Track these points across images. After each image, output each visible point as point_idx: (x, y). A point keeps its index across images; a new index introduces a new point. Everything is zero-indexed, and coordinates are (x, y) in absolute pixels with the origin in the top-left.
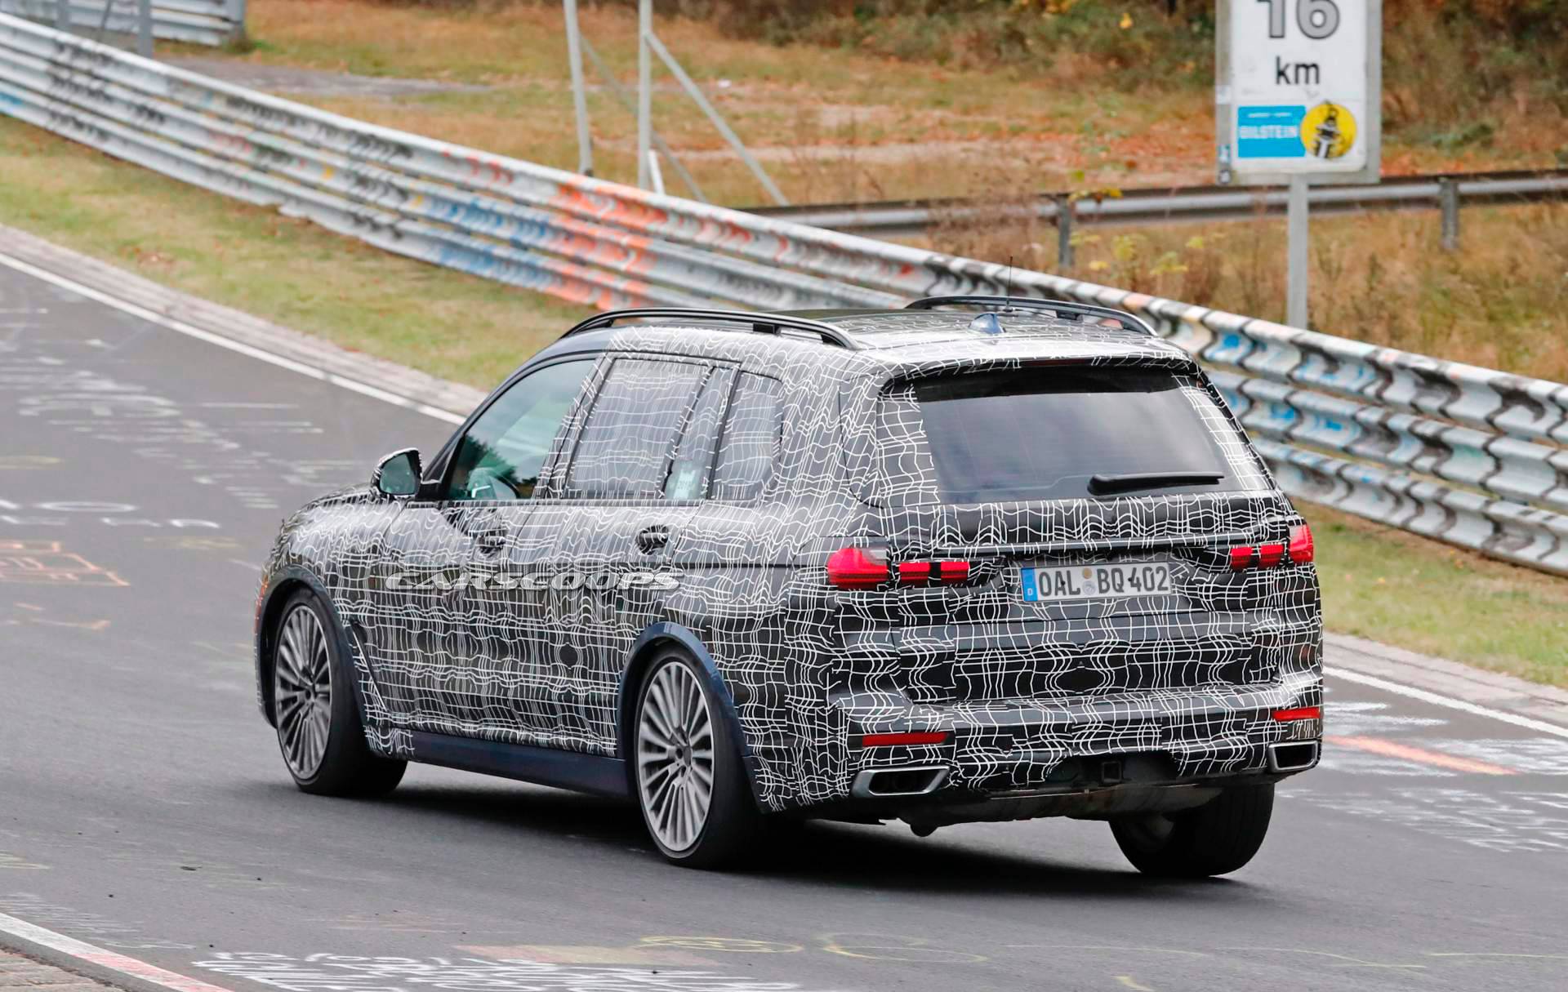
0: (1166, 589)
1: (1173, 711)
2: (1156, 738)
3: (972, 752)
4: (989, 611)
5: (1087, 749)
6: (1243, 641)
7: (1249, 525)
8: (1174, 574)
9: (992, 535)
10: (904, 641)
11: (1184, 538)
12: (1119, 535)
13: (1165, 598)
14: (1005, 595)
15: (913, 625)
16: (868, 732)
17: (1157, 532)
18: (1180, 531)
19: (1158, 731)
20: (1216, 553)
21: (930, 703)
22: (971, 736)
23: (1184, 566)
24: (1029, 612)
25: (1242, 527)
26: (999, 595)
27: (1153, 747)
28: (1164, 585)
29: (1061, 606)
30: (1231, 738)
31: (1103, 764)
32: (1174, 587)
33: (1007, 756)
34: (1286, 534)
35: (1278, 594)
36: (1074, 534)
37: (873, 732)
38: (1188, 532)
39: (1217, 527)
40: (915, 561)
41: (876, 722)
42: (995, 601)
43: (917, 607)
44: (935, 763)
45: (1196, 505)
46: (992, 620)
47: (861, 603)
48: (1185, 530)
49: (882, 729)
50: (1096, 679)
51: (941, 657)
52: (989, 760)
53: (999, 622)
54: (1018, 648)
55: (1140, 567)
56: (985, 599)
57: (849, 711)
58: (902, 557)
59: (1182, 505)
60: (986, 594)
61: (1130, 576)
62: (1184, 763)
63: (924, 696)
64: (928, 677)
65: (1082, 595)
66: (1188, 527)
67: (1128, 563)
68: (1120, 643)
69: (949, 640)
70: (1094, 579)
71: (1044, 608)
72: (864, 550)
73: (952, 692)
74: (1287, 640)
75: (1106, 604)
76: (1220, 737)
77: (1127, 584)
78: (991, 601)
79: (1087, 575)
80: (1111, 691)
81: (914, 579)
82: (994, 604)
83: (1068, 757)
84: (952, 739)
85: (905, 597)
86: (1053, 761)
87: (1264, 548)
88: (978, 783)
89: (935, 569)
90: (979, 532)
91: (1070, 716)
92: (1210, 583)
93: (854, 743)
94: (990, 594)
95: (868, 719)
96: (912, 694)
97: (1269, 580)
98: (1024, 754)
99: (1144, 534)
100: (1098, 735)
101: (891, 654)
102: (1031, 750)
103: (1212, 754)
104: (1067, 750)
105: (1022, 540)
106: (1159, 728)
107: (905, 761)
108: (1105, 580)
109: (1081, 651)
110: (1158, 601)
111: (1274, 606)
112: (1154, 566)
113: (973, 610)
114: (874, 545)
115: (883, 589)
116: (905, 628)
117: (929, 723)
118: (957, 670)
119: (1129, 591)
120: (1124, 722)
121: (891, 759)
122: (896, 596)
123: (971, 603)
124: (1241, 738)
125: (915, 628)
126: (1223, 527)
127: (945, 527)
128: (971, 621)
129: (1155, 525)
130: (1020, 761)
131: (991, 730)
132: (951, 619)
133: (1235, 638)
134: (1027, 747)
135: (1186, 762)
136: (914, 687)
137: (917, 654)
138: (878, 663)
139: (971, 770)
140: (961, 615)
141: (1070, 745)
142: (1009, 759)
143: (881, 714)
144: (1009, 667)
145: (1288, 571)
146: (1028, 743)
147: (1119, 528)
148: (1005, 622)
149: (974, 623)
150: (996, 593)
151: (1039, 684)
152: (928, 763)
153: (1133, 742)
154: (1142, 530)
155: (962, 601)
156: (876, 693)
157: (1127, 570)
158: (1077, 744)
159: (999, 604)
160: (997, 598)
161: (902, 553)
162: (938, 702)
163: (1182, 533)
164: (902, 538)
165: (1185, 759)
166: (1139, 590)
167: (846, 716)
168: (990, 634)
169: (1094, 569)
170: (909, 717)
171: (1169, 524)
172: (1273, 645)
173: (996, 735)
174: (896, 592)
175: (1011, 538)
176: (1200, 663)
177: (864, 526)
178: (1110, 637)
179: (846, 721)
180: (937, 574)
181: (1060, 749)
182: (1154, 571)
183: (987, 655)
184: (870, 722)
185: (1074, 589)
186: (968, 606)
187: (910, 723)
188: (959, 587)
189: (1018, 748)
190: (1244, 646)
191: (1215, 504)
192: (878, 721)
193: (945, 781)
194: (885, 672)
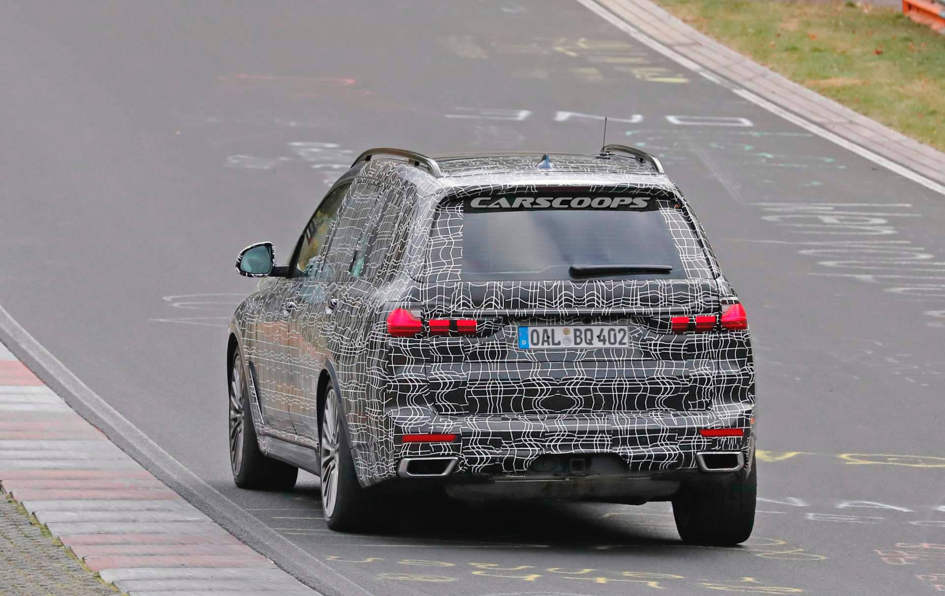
0: (625, 344)
1: (621, 426)
2: (608, 444)
3: (473, 448)
4: (493, 354)
5: (556, 449)
6: (682, 381)
7: (688, 302)
8: (631, 334)
9: (493, 303)
10: (432, 372)
11: (634, 310)
12: (586, 305)
13: (624, 350)
14: (505, 344)
15: (440, 362)
16: (405, 433)
17: (614, 305)
18: (632, 304)
19: (609, 439)
20: (659, 320)
21: (451, 415)
22: (472, 438)
23: (640, 329)
24: (522, 356)
25: (682, 303)
26: (500, 344)
27: (605, 450)
28: (623, 341)
29: (546, 352)
30: (666, 446)
31: (572, 460)
32: (631, 343)
33: (498, 452)
34: (719, 309)
35: (713, 350)
36: (552, 304)
37: (408, 433)
38: (639, 305)
39: (661, 303)
40: (439, 319)
41: (411, 426)
42: (498, 348)
43: (443, 350)
44: (448, 455)
45: (645, 288)
46: (495, 360)
47: (405, 346)
48: (636, 304)
49: (414, 431)
50: (570, 403)
51: (457, 384)
52: (485, 454)
53: (500, 362)
54: (512, 380)
55: (606, 329)
56: (490, 346)
57: (395, 418)
58: (431, 316)
59: (635, 287)
60: (490, 342)
61: (598, 334)
62: (629, 462)
63: (447, 410)
64: (449, 397)
65: (562, 346)
66: (639, 302)
67: (598, 325)
68: (587, 379)
69: (464, 373)
70: (571, 335)
71: (533, 353)
72: (407, 311)
73: (466, 408)
74: (719, 382)
75: (579, 353)
76: (657, 446)
77: (595, 340)
78: (494, 348)
79: (566, 332)
80: (581, 411)
81: (439, 331)
82: (496, 349)
83: (542, 454)
84: (460, 439)
85: (434, 343)
86: (531, 456)
87: (699, 318)
88: (478, 469)
89: (453, 325)
90: (484, 301)
91: (544, 426)
92: (657, 340)
93: (398, 440)
94: (493, 343)
95: (406, 424)
96: (439, 409)
97: (705, 340)
98: (510, 452)
99: (605, 306)
100: (564, 440)
101: (423, 381)
102: (515, 448)
103: (650, 457)
104: (541, 449)
105: (515, 307)
106: (610, 437)
107: (429, 453)
108: (579, 336)
109: (558, 384)
110: (619, 352)
111: (709, 358)
112: (617, 328)
113: (481, 353)
114: (413, 307)
115: (419, 337)
116: (435, 364)
117: (445, 428)
118: (469, 393)
119: (597, 344)
120: (584, 432)
121: (420, 452)
122: (429, 342)
123: (480, 348)
124: (674, 446)
125: (441, 364)
126: (666, 303)
127: (462, 296)
128: (480, 361)
129: (613, 300)
130: (507, 456)
131: (487, 434)
132: (466, 359)
133: (676, 379)
134: (512, 446)
135: (631, 461)
136: (439, 403)
137: (441, 381)
138: (414, 386)
139: (473, 461)
140: (473, 356)
141: (544, 446)
142: (499, 454)
143: (415, 421)
144: (505, 392)
145: (721, 335)
146: (513, 444)
147: (585, 301)
148: (504, 362)
149: (482, 362)
150: (498, 342)
151: (528, 404)
152: (443, 455)
153: (591, 446)
154: (603, 303)
155: (473, 347)
156: (414, 407)
157: (596, 330)
158: (549, 446)
159: (500, 349)
160: (499, 346)
161: (431, 313)
162: (457, 415)
163: (634, 306)
164: (432, 303)
165: (630, 459)
166: (604, 344)
167: (393, 422)
168: (494, 369)
169: (572, 329)
170: (432, 424)
171: (623, 299)
172: (707, 385)
173: (490, 438)
174: (428, 339)
175: (507, 305)
176: (648, 395)
177: (409, 295)
178: (579, 375)
179: (393, 425)
180: (455, 328)
181: (537, 449)
182: (617, 331)
183: (490, 384)
184: (407, 426)
185: (556, 341)
186: (478, 350)
187: (432, 427)
188: (471, 337)
189: (506, 447)
190: (683, 384)
191: (661, 287)
192: (412, 426)
193: (455, 467)
194: (419, 393)
